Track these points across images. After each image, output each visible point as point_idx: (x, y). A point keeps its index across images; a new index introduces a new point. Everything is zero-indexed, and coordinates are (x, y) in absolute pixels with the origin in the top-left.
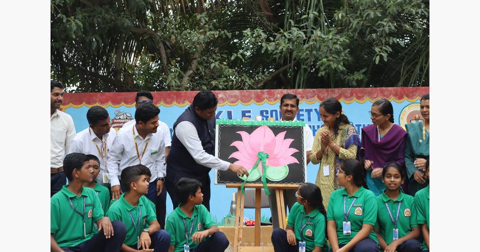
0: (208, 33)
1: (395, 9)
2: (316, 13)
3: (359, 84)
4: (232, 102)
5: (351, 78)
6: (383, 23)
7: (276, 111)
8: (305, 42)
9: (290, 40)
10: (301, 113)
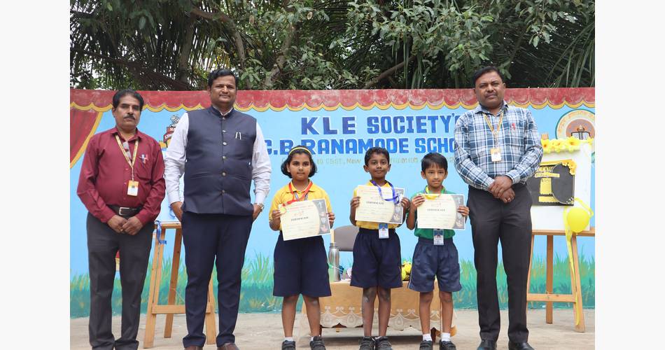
4: (330, 106)
7: (389, 118)
8: (430, 25)
9: (409, 21)
10: (422, 121)
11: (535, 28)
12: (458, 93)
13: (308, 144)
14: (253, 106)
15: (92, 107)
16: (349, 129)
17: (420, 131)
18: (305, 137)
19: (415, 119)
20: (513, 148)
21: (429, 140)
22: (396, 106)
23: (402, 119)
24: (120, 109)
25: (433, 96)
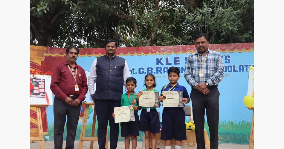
4: (169, 53)
9: (203, 14)
13: (159, 69)
14: (136, 53)
16: (177, 62)
18: (158, 66)
20: (210, 71)
24: (69, 54)
25: (215, 47)
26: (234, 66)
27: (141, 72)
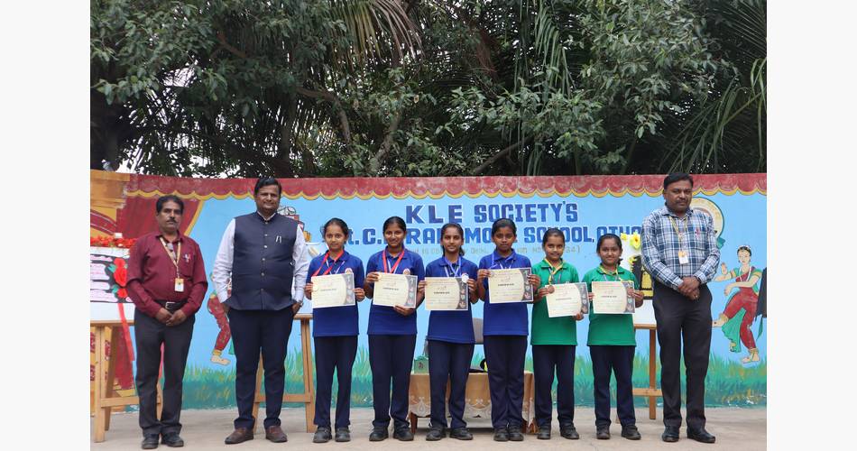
0: (402, 97)
1: (668, 61)
2: (556, 69)
3: (615, 170)
4: (436, 194)
5: (603, 160)
6: (648, 79)
7: (497, 206)
8: (539, 109)
9: (518, 105)
10: (532, 209)
11: (640, 118)
12: (570, 180)
13: (413, 233)
14: (356, 193)
15: (193, 195)
16: (456, 217)
17: (529, 219)
19: (524, 207)
21: (539, 229)
22: (505, 194)
23: (511, 208)
24: (163, 213)
25: (544, 183)
26: (585, 229)
27: (369, 240)
